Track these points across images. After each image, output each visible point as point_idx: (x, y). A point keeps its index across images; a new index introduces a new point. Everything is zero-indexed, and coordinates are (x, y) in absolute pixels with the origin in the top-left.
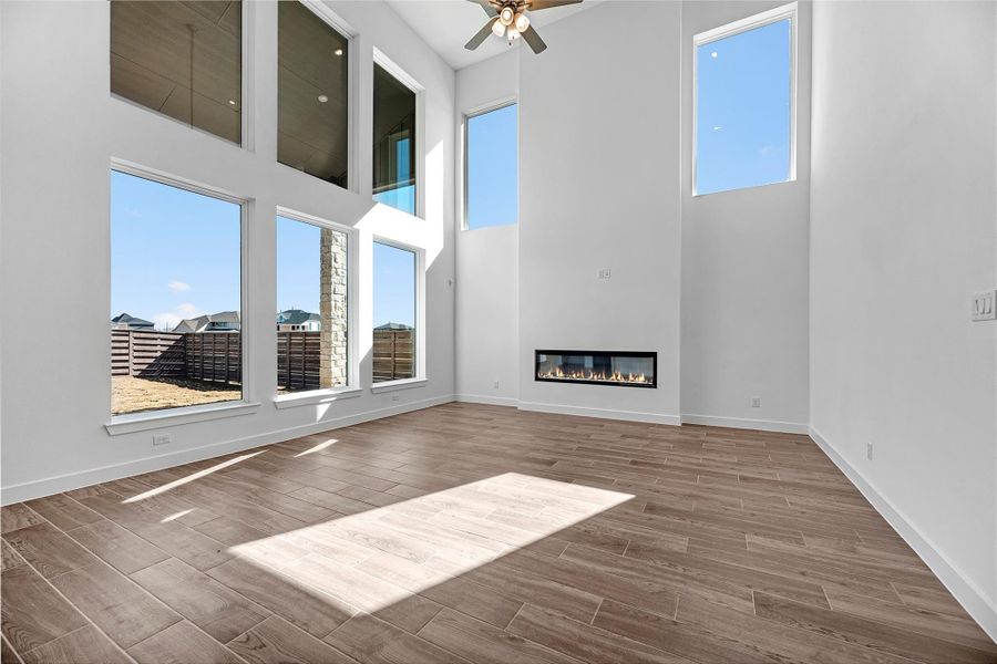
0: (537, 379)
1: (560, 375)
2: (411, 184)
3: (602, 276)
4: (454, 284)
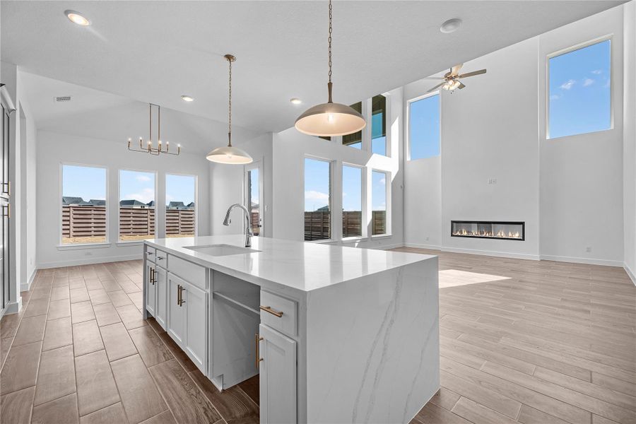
0: (452, 235)
1: (465, 234)
2: (384, 136)
3: (491, 183)
4: (403, 187)
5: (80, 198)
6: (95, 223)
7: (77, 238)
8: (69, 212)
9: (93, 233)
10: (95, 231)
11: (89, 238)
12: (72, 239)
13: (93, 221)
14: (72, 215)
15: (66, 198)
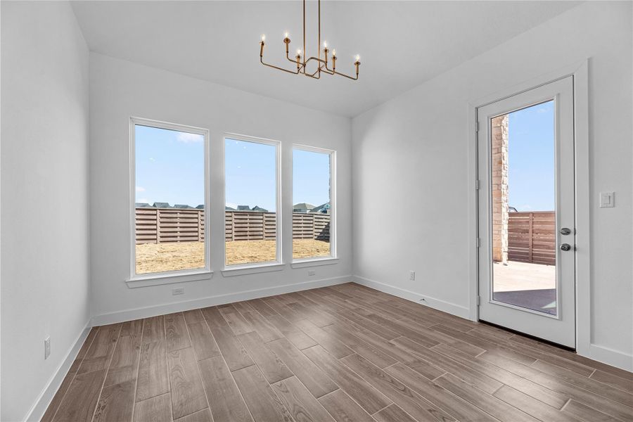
5: (167, 204)
6: (180, 227)
7: (164, 244)
8: (156, 215)
9: (179, 238)
10: (181, 237)
11: (175, 243)
12: (159, 245)
13: (178, 225)
14: (158, 218)
15: (157, 203)
